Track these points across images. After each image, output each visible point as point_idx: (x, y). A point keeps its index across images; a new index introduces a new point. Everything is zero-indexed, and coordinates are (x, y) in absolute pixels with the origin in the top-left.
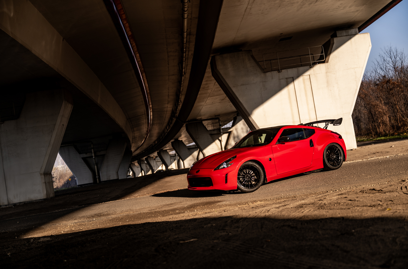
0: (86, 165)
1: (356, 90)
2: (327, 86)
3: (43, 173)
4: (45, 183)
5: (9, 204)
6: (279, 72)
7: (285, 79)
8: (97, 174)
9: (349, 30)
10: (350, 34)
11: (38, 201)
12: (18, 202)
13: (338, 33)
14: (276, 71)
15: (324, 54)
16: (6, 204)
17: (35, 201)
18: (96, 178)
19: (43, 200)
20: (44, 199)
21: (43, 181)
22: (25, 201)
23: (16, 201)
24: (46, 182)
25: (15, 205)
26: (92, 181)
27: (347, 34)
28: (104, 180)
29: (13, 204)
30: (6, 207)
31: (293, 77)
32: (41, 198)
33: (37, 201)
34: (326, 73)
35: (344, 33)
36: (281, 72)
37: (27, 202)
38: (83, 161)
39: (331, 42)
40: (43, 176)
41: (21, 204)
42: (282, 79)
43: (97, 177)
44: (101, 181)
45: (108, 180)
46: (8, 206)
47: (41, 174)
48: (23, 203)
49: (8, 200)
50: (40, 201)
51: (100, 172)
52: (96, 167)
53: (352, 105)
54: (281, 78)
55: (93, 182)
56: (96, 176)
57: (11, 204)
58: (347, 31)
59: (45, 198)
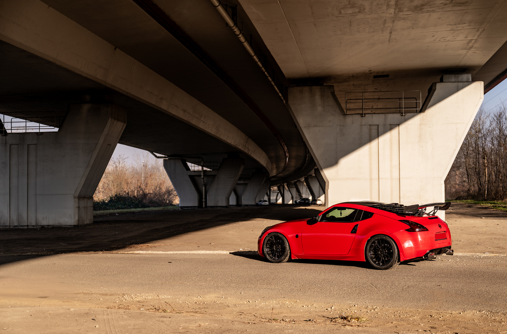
0: (192, 185)
1: (455, 150)
2: (419, 141)
3: (77, 196)
4: (79, 207)
5: (36, 225)
6: (362, 116)
7: (369, 126)
8: (204, 197)
9: (460, 75)
10: (460, 80)
11: (68, 226)
12: (46, 224)
13: (445, 77)
14: (359, 115)
15: (421, 101)
16: (34, 225)
17: (64, 226)
18: (202, 202)
19: (73, 226)
20: (75, 226)
21: (77, 205)
22: (54, 224)
23: (44, 223)
24: (81, 207)
25: (43, 227)
26: (196, 204)
27: (456, 80)
28: (210, 205)
29: (41, 226)
30: (33, 227)
31: (378, 125)
32: (71, 224)
33: (66, 226)
34: (420, 125)
35: (453, 78)
36: (364, 116)
37: (56, 226)
38: (189, 179)
39: (433, 88)
40: (77, 200)
41: (49, 227)
42: (365, 125)
43: (204, 200)
44: (208, 205)
45: (216, 205)
46: (35, 228)
47: (75, 197)
48: (51, 227)
49: (36, 220)
50: (70, 227)
51: (208, 194)
52: (204, 188)
53: (447, 168)
54: (363, 124)
55: (198, 205)
56: (202, 199)
57: (39, 226)
58: (457, 75)
59: (76, 224)
